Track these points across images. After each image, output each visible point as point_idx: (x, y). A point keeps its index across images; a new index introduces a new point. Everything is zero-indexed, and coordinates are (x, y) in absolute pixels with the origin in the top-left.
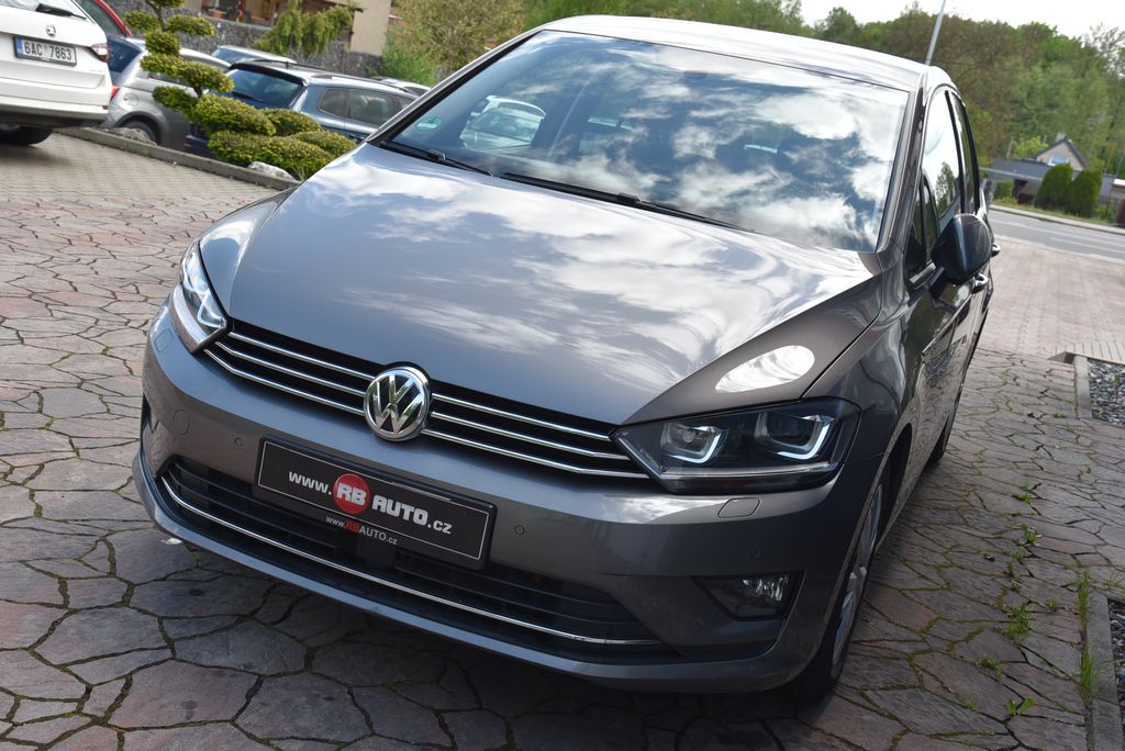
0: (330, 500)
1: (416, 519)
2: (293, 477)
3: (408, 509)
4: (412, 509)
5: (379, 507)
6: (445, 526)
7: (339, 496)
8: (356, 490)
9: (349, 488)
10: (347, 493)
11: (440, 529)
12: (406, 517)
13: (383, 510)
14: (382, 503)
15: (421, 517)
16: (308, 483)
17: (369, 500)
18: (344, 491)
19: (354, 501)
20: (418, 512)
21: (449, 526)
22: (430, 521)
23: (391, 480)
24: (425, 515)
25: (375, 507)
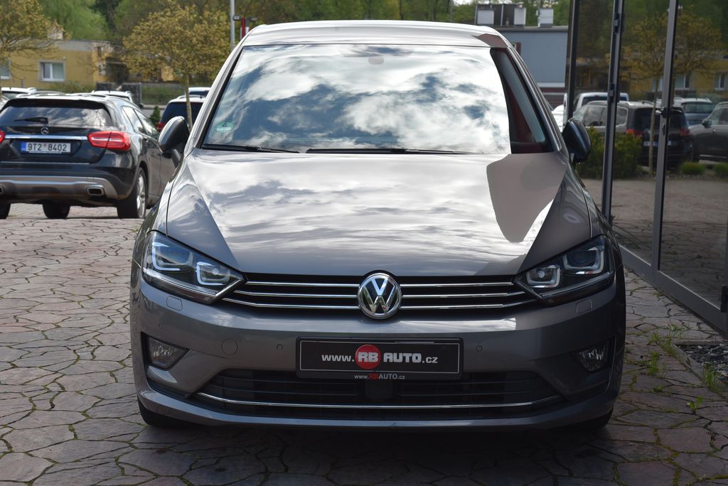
0: (355, 365)
1: (414, 360)
2: (325, 358)
3: (407, 356)
4: (410, 355)
5: (388, 360)
6: (433, 360)
7: (360, 360)
8: (371, 354)
9: (366, 354)
10: (365, 357)
11: (430, 362)
12: (407, 360)
13: (391, 361)
14: (390, 357)
15: (417, 358)
16: (336, 358)
17: (381, 357)
18: (362, 356)
19: (371, 360)
20: (414, 356)
21: (436, 358)
22: (423, 358)
23: (394, 341)
24: (419, 356)
25: (385, 360)
